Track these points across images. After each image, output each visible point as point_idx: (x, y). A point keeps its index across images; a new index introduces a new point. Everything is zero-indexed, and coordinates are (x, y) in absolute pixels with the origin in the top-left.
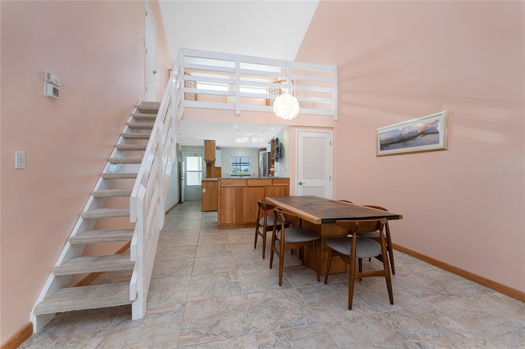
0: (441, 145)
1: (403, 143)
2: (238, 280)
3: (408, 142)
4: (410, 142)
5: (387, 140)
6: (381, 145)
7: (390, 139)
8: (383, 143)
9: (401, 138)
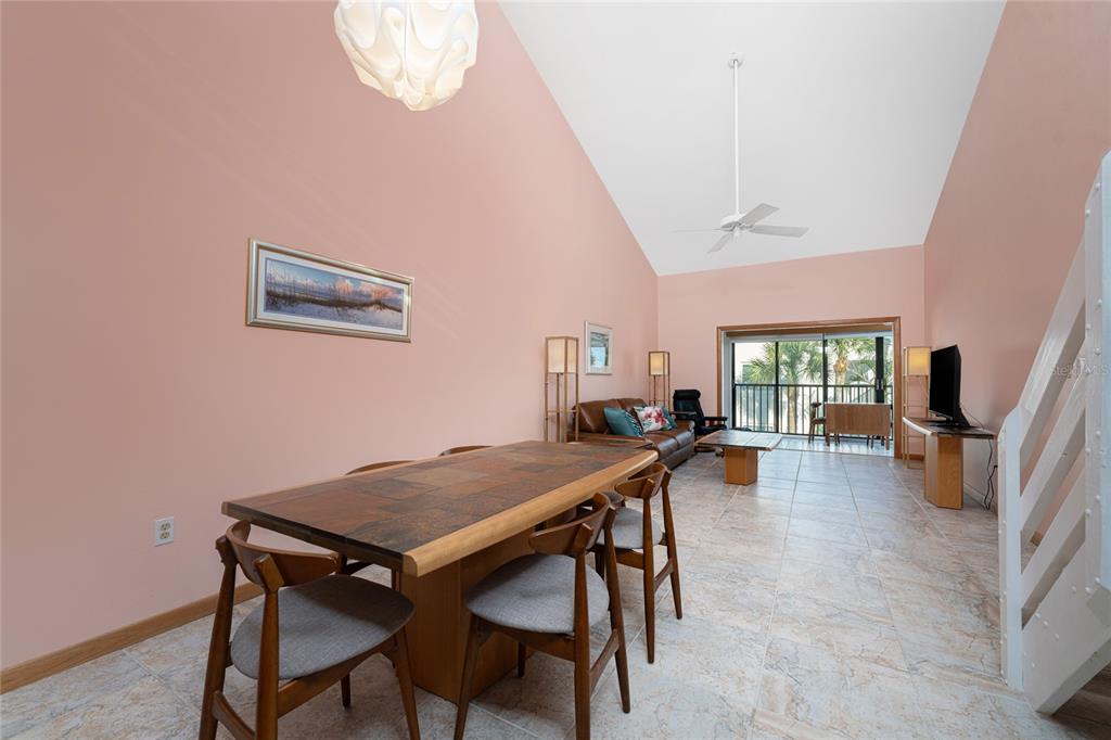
0: (403, 332)
1: (340, 309)
2: (766, 672)
3: (350, 311)
4: (355, 312)
5: (294, 286)
6: (269, 294)
7: (305, 289)
8: (279, 291)
9: (336, 296)
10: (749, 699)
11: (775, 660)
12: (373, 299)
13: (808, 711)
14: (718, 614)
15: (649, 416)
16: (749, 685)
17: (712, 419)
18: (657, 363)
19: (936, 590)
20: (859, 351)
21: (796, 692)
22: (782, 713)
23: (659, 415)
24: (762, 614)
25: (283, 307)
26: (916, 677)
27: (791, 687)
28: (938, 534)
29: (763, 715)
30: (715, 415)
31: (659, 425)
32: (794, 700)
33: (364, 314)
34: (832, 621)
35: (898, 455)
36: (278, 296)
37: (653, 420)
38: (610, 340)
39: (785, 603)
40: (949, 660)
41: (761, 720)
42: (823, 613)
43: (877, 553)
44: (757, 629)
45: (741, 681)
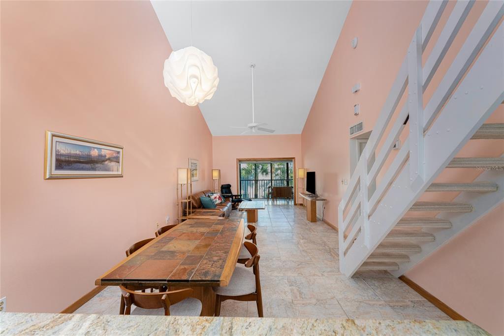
0: (120, 173)
3: (97, 165)
4: (99, 165)
5: (69, 156)
6: (57, 160)
7: (75, 156)
8: (63, 158)
9: (90, 158)
10: (289, 297)
11: (291, 283)
12: (107, 157)
13: (304, 295)
14: (269, 273)
15: (216, 198)
16: (288, 293)
17: (235, 196)
18: (215, 174)
19: (319, 250)
20: (278, 165)
21: (300, 291)
22: (299, 298)
23: (220, 197)
24: (281, 270)
25: (65, 167)
26: (324, 277)
27: (298, 290)
28: (314, 232)
29: (295, 300)
30: (236, 194)
31: (220, 201)
32: (301, 293)
33: (101, 165)
34: (300, 266)
35: (295, 204)
36: (62, 161)
37: (217, 199)
38: (198, 166)
39: (286, 264)
40: (329, 269)
41: (295, 302)
42: (297, 265)
43: (302, 241)
44: (282, 275)
45: (285, 293)
